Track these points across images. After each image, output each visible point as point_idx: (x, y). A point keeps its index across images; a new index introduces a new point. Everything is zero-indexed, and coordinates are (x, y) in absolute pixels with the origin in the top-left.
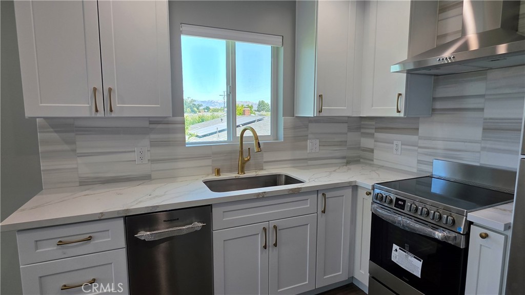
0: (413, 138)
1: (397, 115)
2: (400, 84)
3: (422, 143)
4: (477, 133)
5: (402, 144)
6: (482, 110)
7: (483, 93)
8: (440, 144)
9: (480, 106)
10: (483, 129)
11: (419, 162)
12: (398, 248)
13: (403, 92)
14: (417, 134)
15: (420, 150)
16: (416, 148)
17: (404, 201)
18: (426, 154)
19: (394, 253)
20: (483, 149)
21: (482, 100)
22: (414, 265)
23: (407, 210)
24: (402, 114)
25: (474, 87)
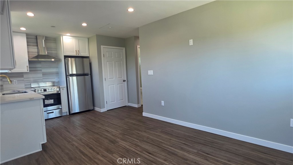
0: (22, 79)
1: (27, 71)
3: (25, 80)
4: (41, 75)
5: (18, 81)
6: (41, 70)
7: (41, 66)
8: (32, 79)
10: (43, 74)
11: (25, 85)
12: (46, 100)
13: (28, 65)
14: (23, 77)
15: (25, 82)
16: (23, 81)
18: (28, 83)
19: (45, 102)
20: (43, 79)
21: (41, 68)
22: (52, 101)
23: (47, 91)
24: (29, 71)
25: (38, 65)
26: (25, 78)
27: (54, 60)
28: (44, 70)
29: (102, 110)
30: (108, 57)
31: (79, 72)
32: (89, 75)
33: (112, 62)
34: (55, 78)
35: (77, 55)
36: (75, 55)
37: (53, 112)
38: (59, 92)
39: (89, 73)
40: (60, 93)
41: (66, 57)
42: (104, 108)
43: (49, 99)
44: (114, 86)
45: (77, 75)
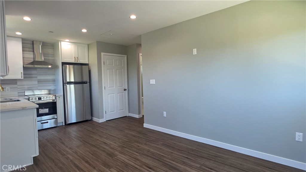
0: (15, 86)
1: (21, 78)
2: (22, 70)
3: (18, 87)
4: (36, 83)
5: (10, 88)
6: (37, 77)
7: (36, 73)
8: (26, 87)
9: (36, 76)
10: (38, 82)
11: (18, 93)
12: (41, 109)
13: (23, 72)
14: (17, 84)
15: (19, 89)
16: (17, 89)
17: (41, 98)
18: (20, 90)
19: (40, 111)
20: (38, 86)
21: (36, 75)
22: (46, 110)
23: (42, 99)
24: (23, 78)
25: (34, 72)
26: (18, 86)
27: (51, 67)
28: (40, 78)
29: (101, 121)
30: (108, 65)
31: (77, 80)
32: (88, 83)
33: (112, 70)
34: (51, 86)
35: (76, 62)
36: (74, 62)
37: (48, 122)
38: (55, 100)
39: (88, 81)
40: (56, 102)
41: (64, 64)
42: (103, 118)
43: (44, 108)
44: (114, 95)
45: (75, 83)
